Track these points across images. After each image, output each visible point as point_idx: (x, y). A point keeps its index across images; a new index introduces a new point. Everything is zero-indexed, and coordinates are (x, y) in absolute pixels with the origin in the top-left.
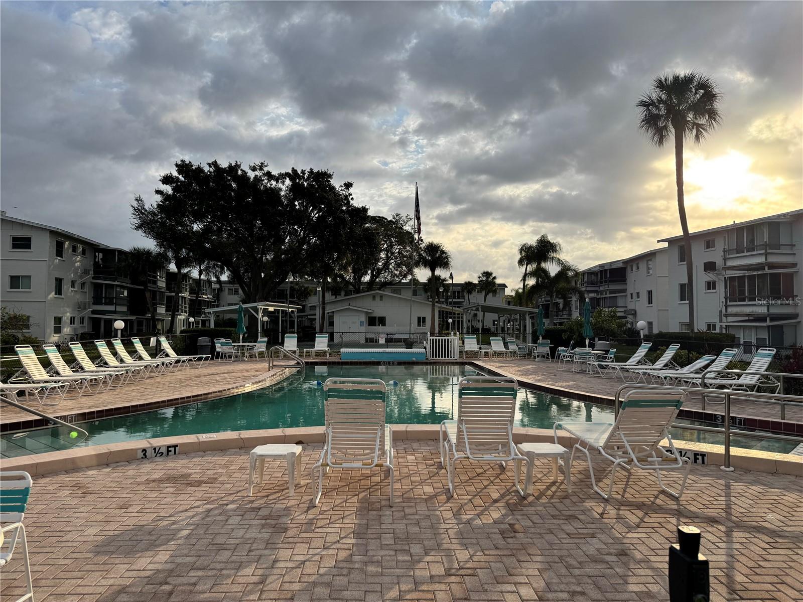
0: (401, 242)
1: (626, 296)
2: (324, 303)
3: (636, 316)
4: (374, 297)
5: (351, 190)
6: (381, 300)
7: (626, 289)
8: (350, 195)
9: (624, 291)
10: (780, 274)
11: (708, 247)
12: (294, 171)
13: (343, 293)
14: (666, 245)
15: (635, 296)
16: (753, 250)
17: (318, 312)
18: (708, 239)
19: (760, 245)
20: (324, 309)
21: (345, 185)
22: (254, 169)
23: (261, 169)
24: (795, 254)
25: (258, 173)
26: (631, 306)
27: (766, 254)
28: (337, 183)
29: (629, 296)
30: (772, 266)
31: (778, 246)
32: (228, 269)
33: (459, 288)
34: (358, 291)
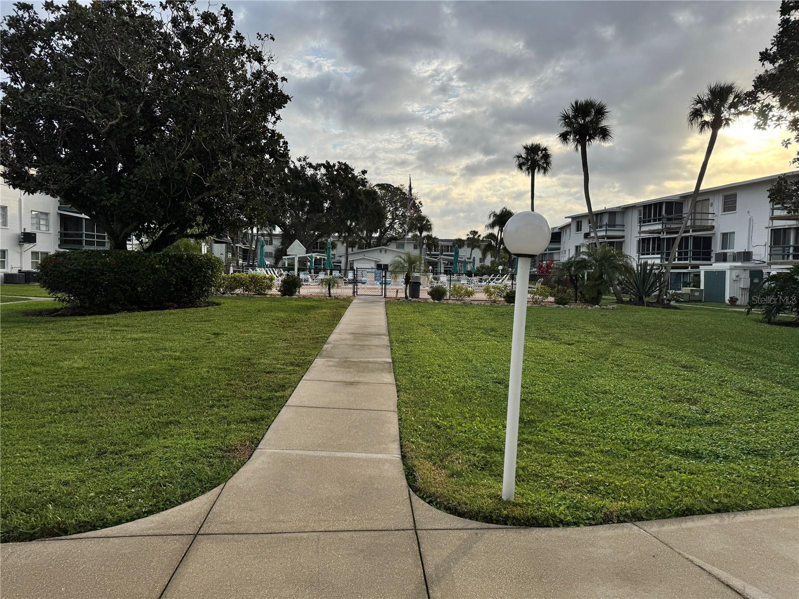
0: (404, 206)
1: (560, 252)
2: (347, 254)
4: (381, 251)
5: (366, 176)
6: (386, 253)
7: (560, 248)
8: (365, 179)
10: (614, 242)
12: (328, 163)
13: (357, 247)
14: (570, 220)
15: (564, 252)
16: (601, 227)
17: (343, 260)
19: (604, 225)
20: (347, 258)
21: (362, 172)
22: (299, 160)
23: (304, 160)
24: (624, 230)
25: (303, 163)
27: (606, 230)
28: (357, 172)
30: (609, 237)
31: (614, 226)
32: (279, 226)
33: (450, 244)
34: (369, 245)
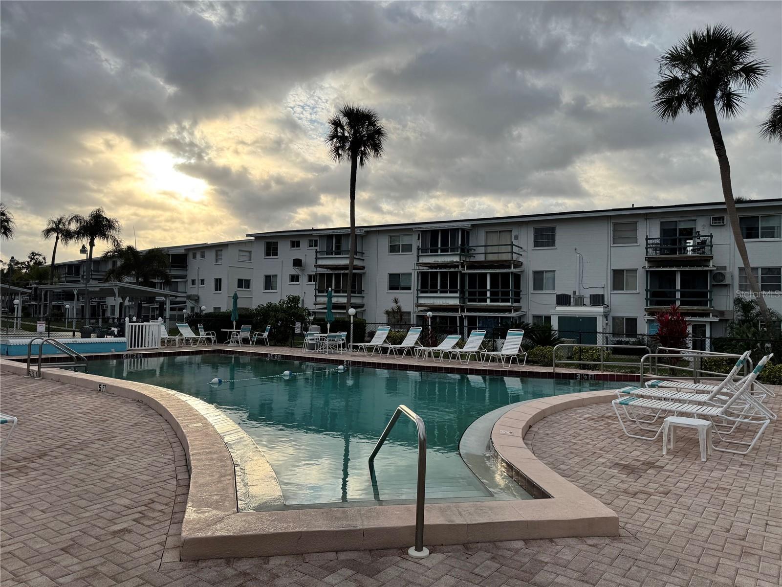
1: (186, 282)
3: (198, 302)
7: (186, 276)
9: (185, 277)
10: (356, 274)
11: (293, 246)
15: (198, 282)
16: (340, 254)
18: (294, 239)
19: (345, 251)
24: (364, 260)
26: (192, 291)
29: (190, 282)
31: (356, 253)
